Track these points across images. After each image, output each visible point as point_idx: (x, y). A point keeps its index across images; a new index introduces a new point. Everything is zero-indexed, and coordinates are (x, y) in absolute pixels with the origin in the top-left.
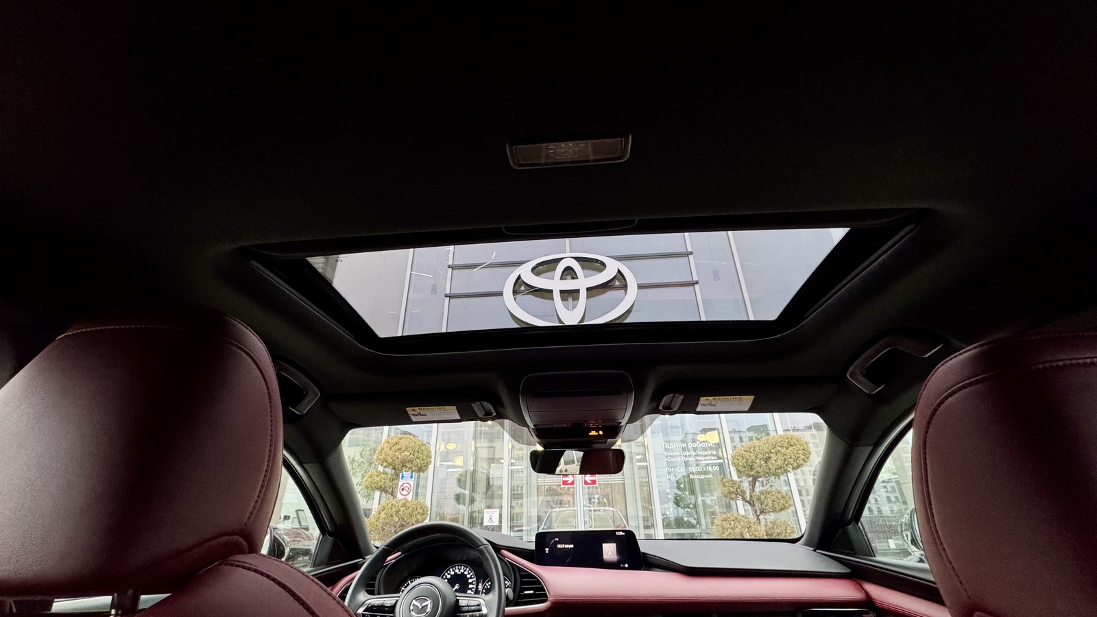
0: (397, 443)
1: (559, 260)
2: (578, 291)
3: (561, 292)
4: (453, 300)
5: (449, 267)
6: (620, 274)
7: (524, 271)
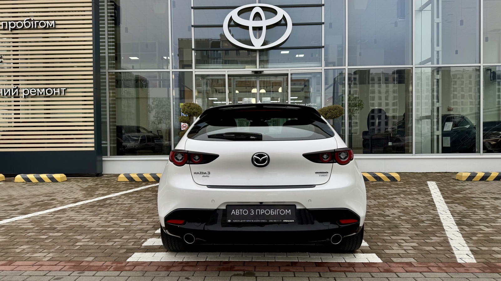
1: (253, 7)
2: (262, 27)
3: (253, 27)
4: (196, 29)
5: (192, 8)
6: (284, 18)
7: (234, 14)
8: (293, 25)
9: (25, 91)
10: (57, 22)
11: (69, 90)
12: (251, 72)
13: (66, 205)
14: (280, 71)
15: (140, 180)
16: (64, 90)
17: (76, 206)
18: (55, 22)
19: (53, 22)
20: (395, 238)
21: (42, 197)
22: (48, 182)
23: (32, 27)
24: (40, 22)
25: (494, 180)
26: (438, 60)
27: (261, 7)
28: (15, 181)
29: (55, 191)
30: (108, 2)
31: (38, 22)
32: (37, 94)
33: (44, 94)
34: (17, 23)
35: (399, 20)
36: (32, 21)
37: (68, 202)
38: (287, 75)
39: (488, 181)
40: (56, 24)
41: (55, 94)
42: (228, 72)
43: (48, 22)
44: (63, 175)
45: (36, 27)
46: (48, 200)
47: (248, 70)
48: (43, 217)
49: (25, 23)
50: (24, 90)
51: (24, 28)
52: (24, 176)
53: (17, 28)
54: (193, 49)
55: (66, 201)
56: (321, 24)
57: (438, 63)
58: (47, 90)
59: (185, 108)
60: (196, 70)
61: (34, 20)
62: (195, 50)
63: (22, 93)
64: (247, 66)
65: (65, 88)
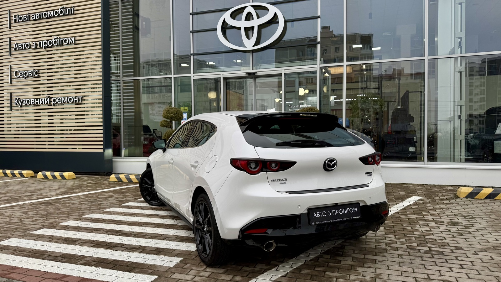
0: (169, 111)
1: (245, 8)
2: (253, 27)
3: (245, 28)
4: (194, 34)
5: (191, 14)
6: (275, 15)
7: (226, 16)
8: (286, 21)
9: (54, 100)
10: (77, 38)
11: (84, 98)
12: (245, 73)
14: (274, 71)
15: (126, 181)
16: (81, 98)
18: (75, 39)
19: (73, 38)
22: (59, 179)
23: (59, 44)
24: (64, 39)
28: (36, 177)
32: (62, 102)
33: (67, 102)
34: (48, 42)
36: (58, 39)
38: (280, 75)
40: (75, 40)
41: (74, 102)
42: (224, 75)
43: (69, 39)
44: (72, 174)
45: (61, 44)
47: (243, 71)
49: (53, 41)
51: (53, 46)
52: (44, 173)
53: (48, 46)
54: (192, 54)
56: (316, 18)
57: (461, 52)
58: (69, 98)
60: (195, 74)
61: (60, 38)
63: (52, 102)
64: (242, 68)
65: (81, 96)
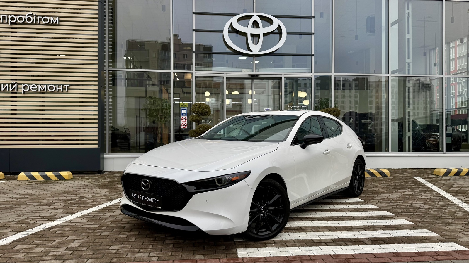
1: (252, 16)
2: (259, 34)
3: (251, 34)
4: (197, 33)
5: (193, 13)
6: (279, 27)
7: (234, 20)
8: (288, 34)
9: (25, 87)
10: (61, 19)
11: (72, 87)
12: (248, 75)
13: (103, 203)
14: (275, 75)
16: (67, 87)
17: (116, 204)
18: (59, 19)
19: (57, 18)
20: (452, 228)
21: (68, 196)
22: (55, 179)
23: (35, 22)
24: (43, 18)
25: (465, 175)
26: (409, 70)
27: (259, 16)
28: (18, 179)
29: (74, 189)
30: (109, 2)
31: (41, 17)
32: (37, 91)
33: (46, 90)
34: (18, 17)
35: (369, 34)
36: (34, 16)
37: (101, 200)
38: (280, 79)
39: (461, 176)
40: (60, 21)
41: (57, 91)
42: (227, 74)
43: (51, 18)
44: (70, 173)
45: (38, 22)
46: (77, 198)
47: (245, 72)
48: (94, 215)
49: (26, 17)
50: (23, 86)
51: (25, 23)
52: (28, 174)
53: (17, 23)
54: (194, 52)
55: (99, 199)
56: (312, 34)
57: (409, 73)
58: (49, 87)
59: (196, 107)
60: (196, 72)
61: (36, 15)
62: (195, 53)
63: (21, 89)
64: (243, 70)
65: (68, 85)
